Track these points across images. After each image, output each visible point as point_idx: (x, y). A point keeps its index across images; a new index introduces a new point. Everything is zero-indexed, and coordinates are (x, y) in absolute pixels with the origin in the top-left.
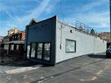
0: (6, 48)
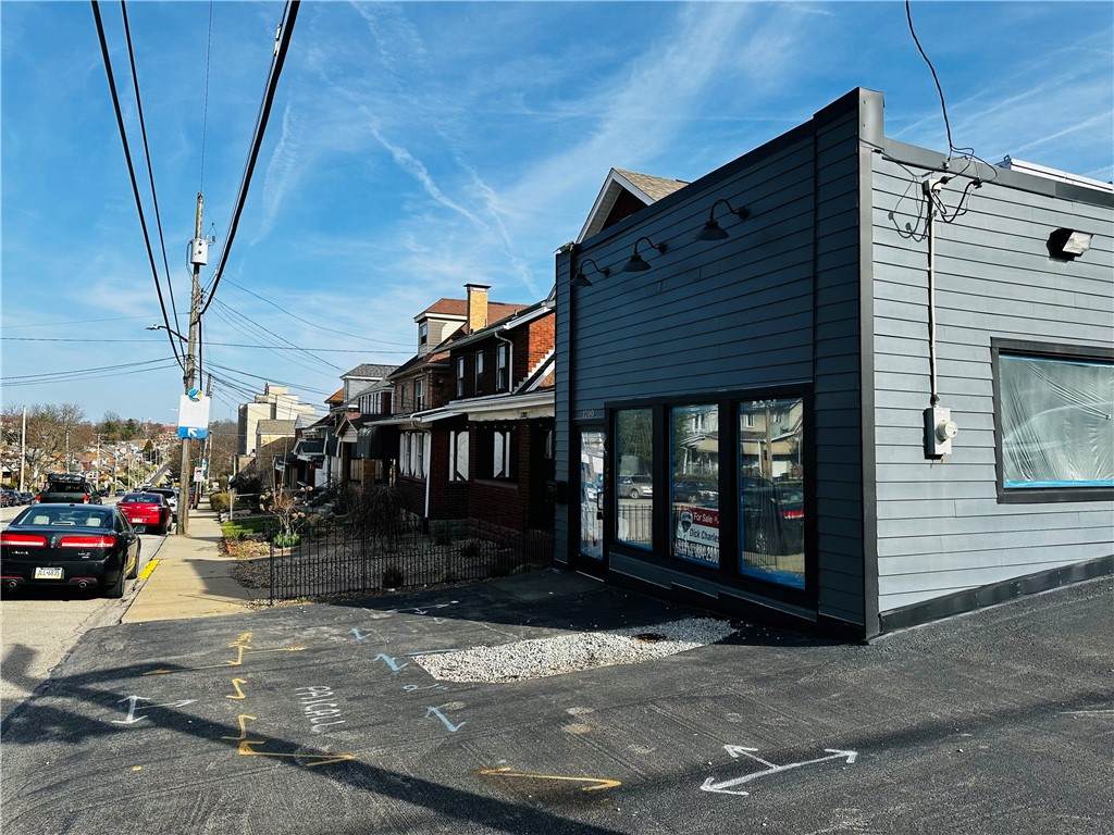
0: (415, 460)
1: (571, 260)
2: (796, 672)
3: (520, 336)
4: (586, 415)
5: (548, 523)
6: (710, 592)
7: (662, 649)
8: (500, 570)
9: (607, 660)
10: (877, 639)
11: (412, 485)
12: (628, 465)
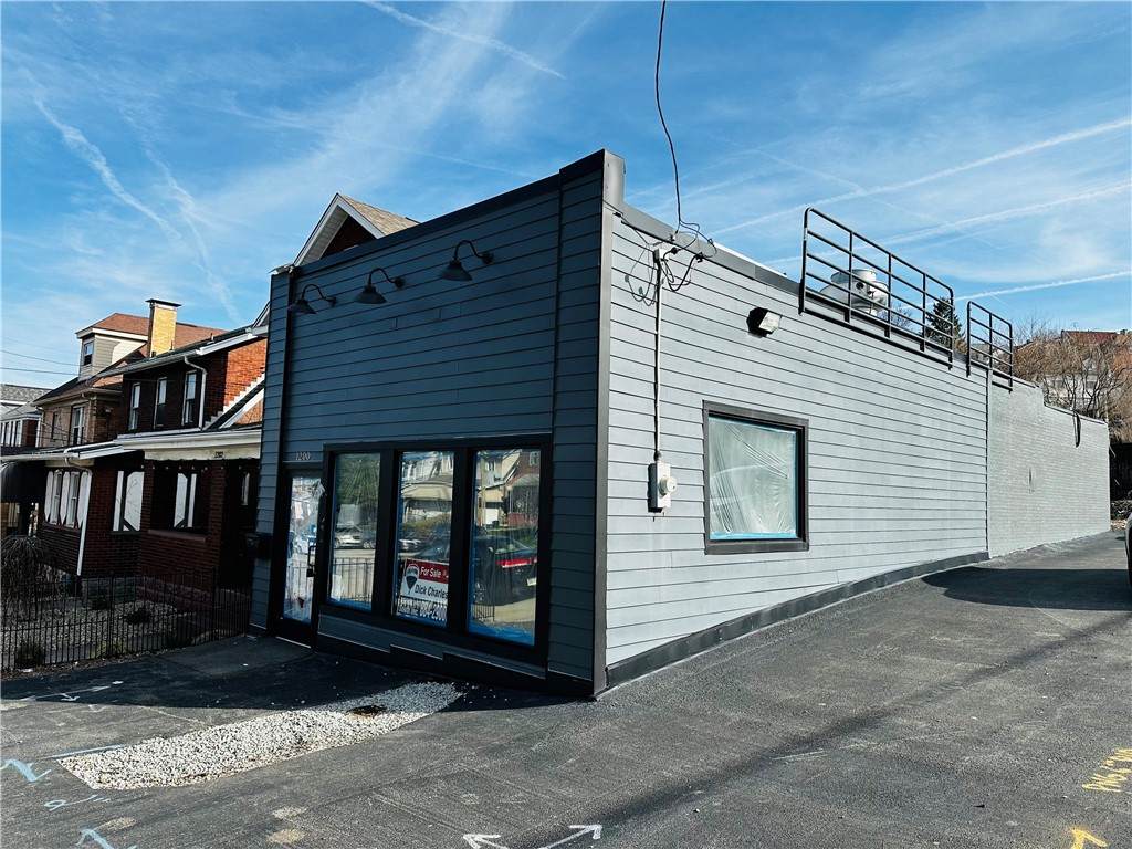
1: (290, 283)
2: (529, 738)
3: (216, 364)
4: (300, 456)
5: (246, 583)
6: (435, 652)
7: (382, 724)
8: (179, 639)
9: (319, 744)
10: (605, 694)
11: (61, 537)
12: (349, 514)
